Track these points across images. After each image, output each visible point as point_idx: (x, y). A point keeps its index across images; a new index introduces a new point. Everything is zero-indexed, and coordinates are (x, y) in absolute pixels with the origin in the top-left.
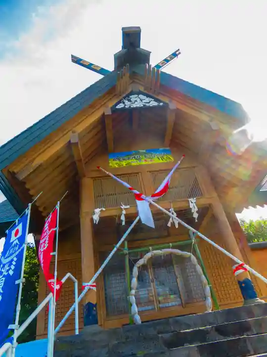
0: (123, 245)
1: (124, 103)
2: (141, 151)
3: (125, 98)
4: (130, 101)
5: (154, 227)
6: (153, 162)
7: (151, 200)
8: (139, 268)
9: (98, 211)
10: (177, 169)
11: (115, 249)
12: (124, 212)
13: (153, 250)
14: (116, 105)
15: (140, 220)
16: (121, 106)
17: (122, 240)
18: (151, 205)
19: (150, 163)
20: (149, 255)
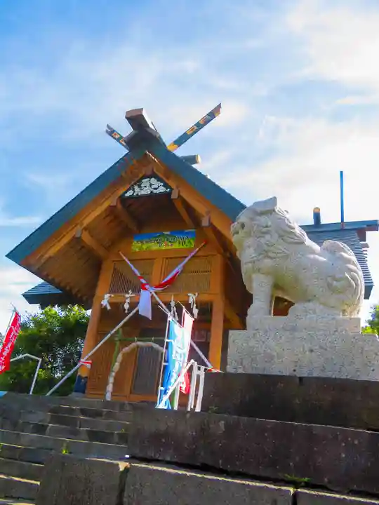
0: (117, 332)
1: (133, 190)
2: (166, 233)
3: (135, 184)
4: (140, 186)
5: (150, 318)
6: (174, 247)
7: (153, 291)
8: (124, 354)
9: (107, 296)
10: (193, 256)
11: (109, 335)
12: (128, 301)
13: (138, 340)
14: (126, 192)
15: (138, 311)
16: (129, 193)
17: (117, 327)
18: (152, 297)
19: (170, 247)
20: (133, 345)
